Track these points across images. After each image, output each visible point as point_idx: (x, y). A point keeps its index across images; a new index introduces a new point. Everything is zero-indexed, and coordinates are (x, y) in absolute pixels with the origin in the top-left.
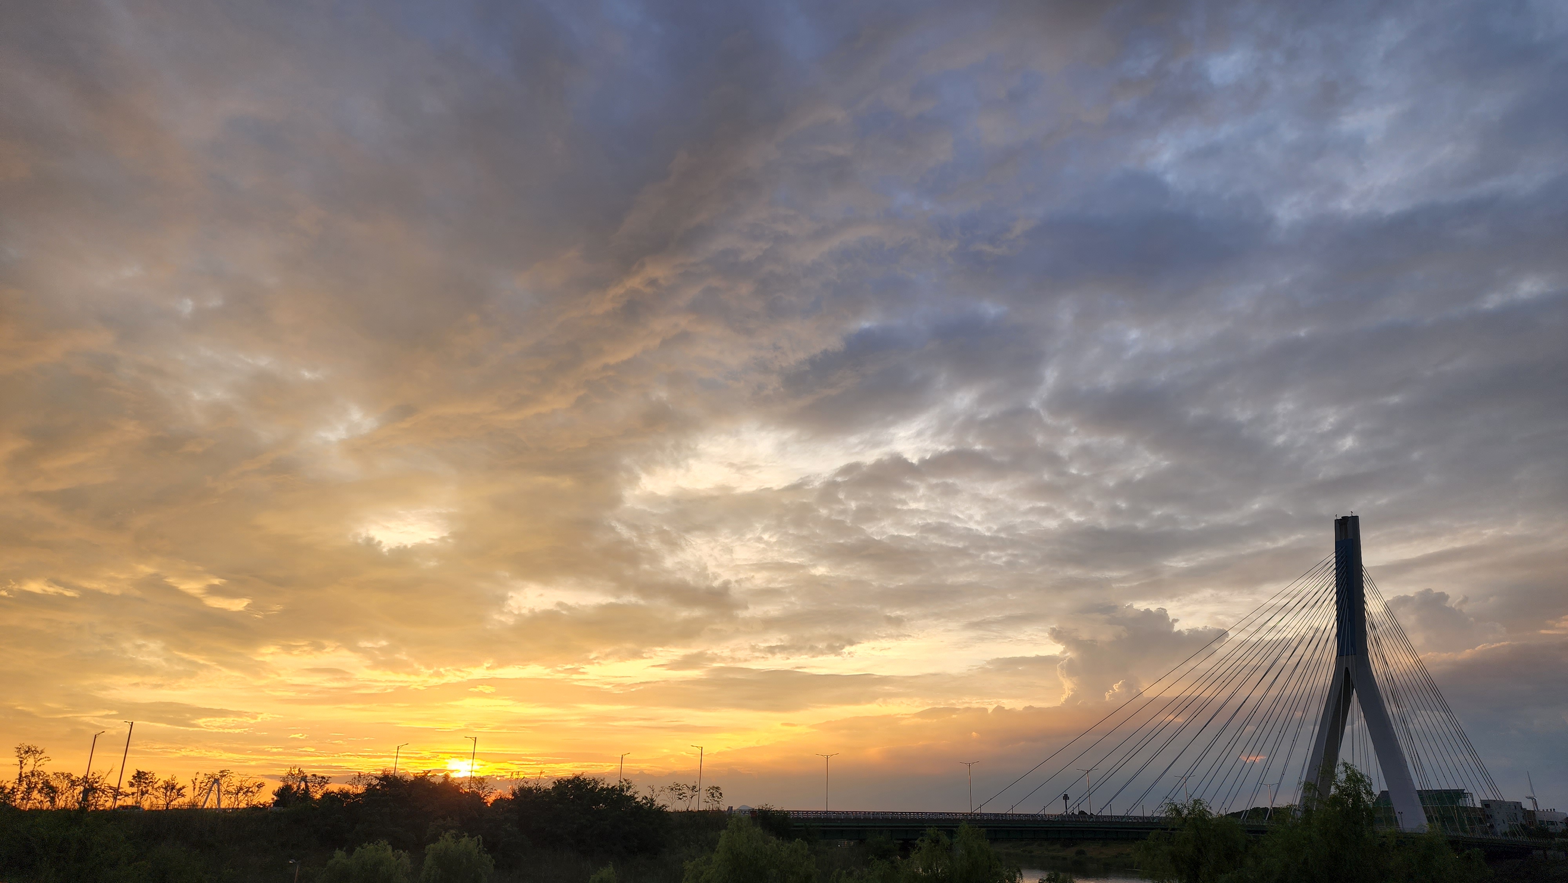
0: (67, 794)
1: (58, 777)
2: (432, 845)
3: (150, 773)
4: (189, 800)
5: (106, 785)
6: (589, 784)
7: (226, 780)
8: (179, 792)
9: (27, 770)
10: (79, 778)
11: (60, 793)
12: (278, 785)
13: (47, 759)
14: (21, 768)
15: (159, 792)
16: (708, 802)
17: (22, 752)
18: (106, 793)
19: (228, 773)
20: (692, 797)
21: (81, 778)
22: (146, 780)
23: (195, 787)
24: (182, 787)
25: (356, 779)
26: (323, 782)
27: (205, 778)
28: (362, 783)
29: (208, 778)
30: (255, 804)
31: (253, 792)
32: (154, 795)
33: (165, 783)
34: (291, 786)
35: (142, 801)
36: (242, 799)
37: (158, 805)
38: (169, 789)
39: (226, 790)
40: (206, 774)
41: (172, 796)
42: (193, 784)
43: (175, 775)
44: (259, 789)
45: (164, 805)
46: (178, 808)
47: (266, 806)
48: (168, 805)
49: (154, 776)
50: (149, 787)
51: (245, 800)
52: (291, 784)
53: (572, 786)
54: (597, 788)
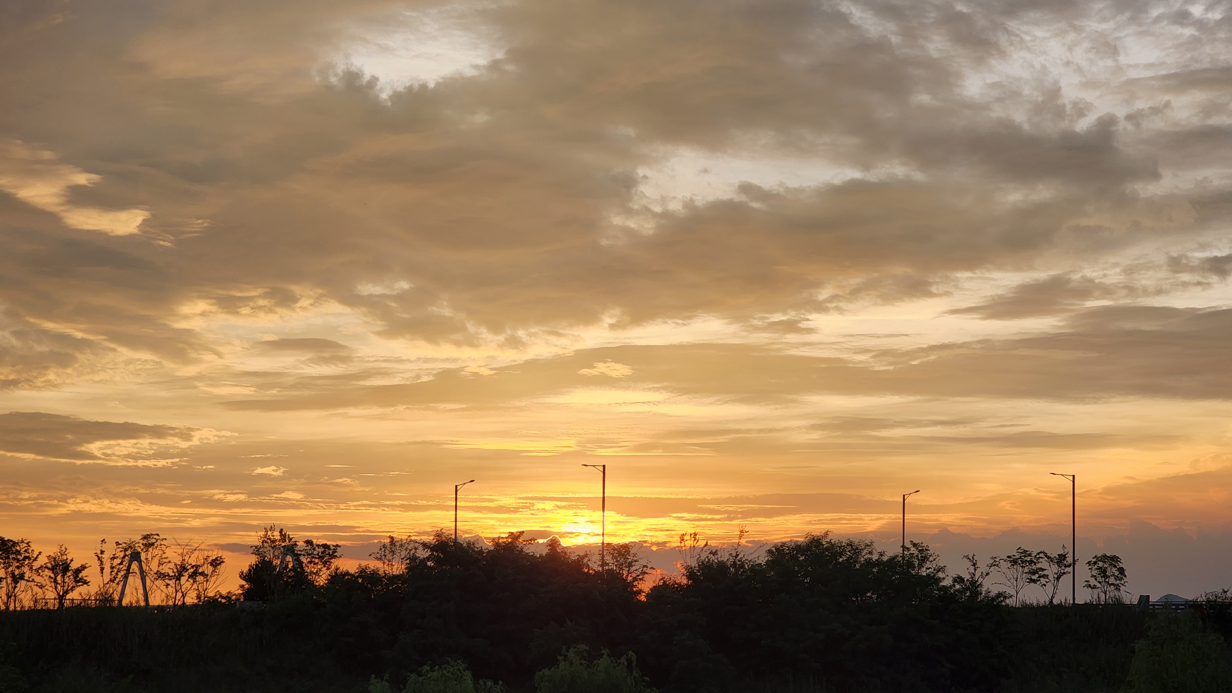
3: (23, 542)
4: (97, 589)
6: (841, 554)
7: (156, 552)
8: (78, 577)
12: (248, 561)
15: (42, 576)
16: (1094, 587)
19: (157, 540)
20: (1058, 578)
22: (17, 553)
23: (103, 565)
24: (80, 566)
25: (386, 548)
26: (327, 556)
27: (116, 550)
28: (399, 555)
29: (122, 549)
30: (213, 597)
31: (206, 575)
32: (35, 582)
33: (49, 560)
34: (270, 562)
35: (16, 592)
36: (187, 588)
37: (46, 598)
38: (59, 569)
39: (158, 571)
40: (117, 542)
41: (66, 583)
42: (99, 559)
43: (64, 546)
44: (215, 569)
45: (55, 599)
46: (80, 604)
47: (233, 600)
48: (61, 598)
49: (30, 547)
50: (24, 566)
51: (194, 589)
52: (271, 559)
53: (807, 558)
54: (857, 562)
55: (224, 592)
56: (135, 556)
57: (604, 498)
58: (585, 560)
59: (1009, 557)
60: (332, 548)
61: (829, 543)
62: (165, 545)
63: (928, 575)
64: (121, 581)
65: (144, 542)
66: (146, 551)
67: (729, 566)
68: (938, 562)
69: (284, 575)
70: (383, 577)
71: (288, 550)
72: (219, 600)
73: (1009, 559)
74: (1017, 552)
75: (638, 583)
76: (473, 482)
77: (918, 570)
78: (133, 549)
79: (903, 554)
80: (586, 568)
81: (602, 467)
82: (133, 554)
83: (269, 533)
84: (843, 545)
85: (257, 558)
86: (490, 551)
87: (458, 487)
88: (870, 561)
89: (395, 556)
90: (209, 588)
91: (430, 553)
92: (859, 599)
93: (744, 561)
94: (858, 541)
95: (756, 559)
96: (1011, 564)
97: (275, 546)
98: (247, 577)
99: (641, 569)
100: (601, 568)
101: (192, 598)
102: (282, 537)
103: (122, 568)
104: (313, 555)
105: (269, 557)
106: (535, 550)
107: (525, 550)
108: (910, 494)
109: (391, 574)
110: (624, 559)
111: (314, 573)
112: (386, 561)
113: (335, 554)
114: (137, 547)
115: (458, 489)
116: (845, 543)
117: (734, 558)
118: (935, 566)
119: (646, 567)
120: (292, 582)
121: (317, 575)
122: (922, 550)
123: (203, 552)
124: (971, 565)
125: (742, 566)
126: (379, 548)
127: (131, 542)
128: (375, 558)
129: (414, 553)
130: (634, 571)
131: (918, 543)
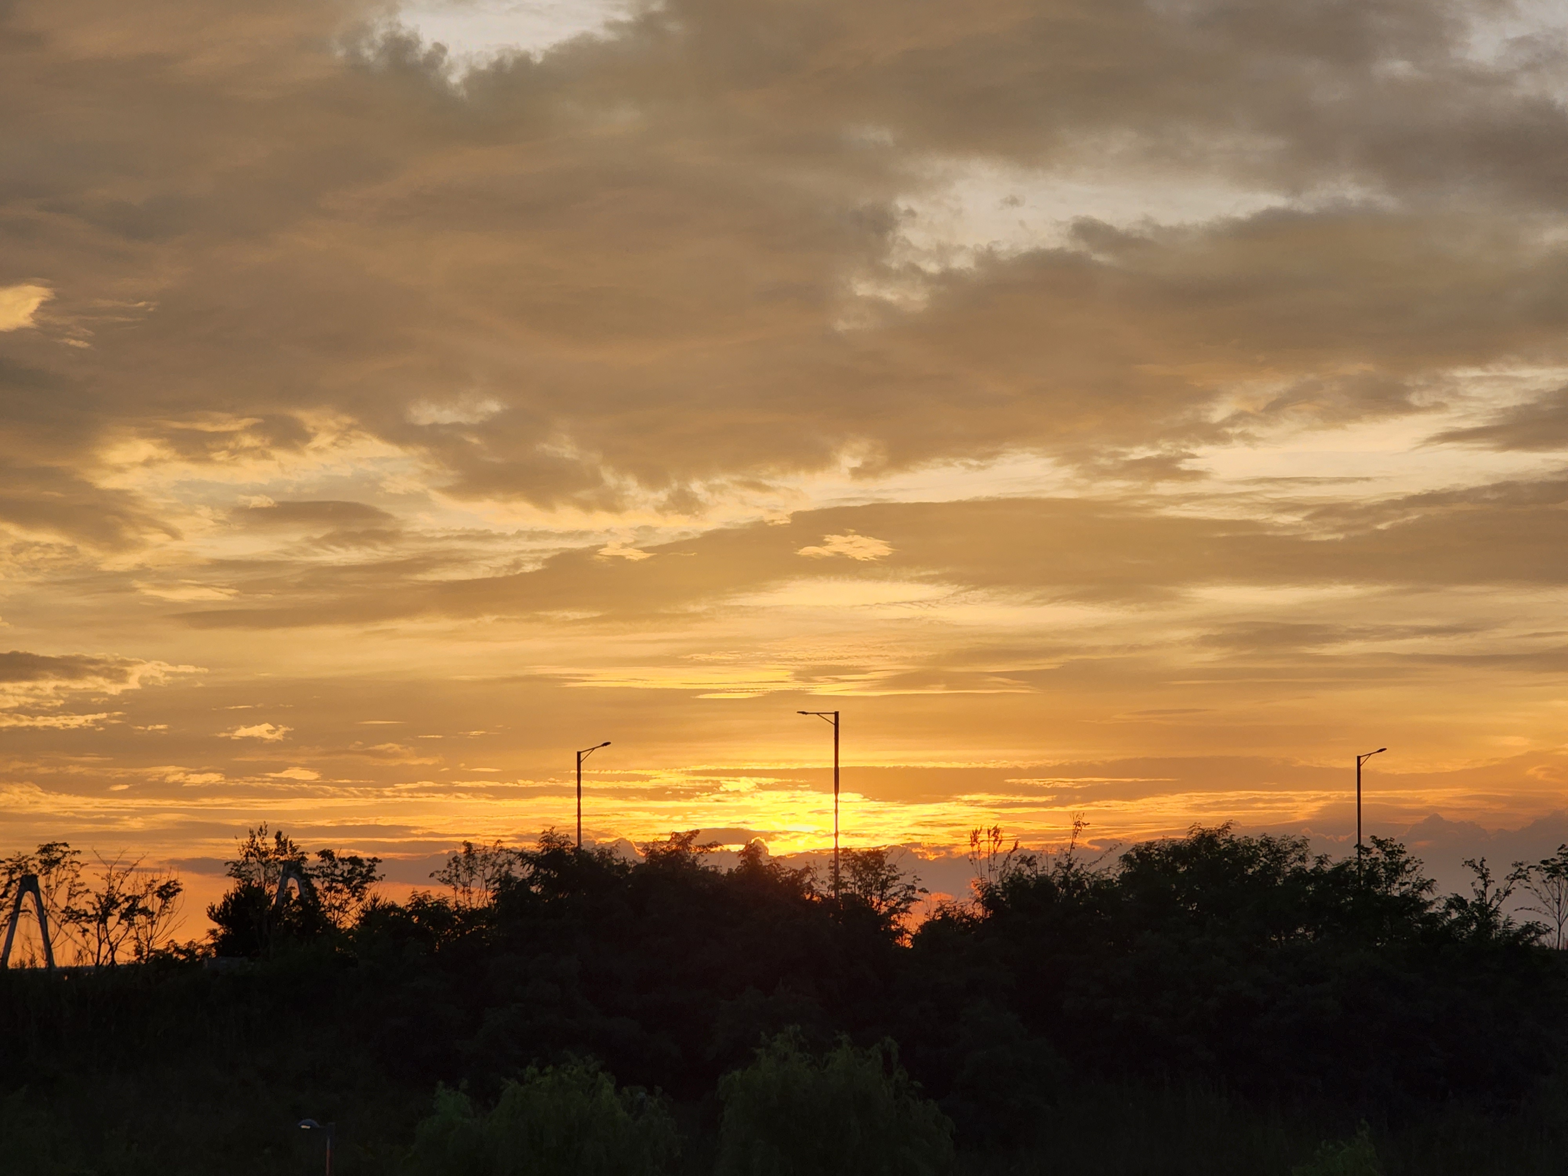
7: (63, 874)
19: (65, 853)
25: (459, 862)
26: (359, 877)
28: (481, 875)
30: (163, 951)
31: (150, 913)
34: (260, 890)
36: (119, 935)
39: (67, 907)
44: (166, 902)
47: (197, 957)
51: (130, 938)
52: (261, 882)
53: (1191, 867)
54: (1278, 874)
55: (182, 943)
56: (29, 883)
57: (837, 769)
58: (807, 879)
59: (1545, 862)
60: (367, 864)
61: (1229, 842)
62: (79, 863)
63: (1403, 896)
65: (43, 858)
66: (47, 873)
67: (1056, 885)
68: (1422, 873)
69: (285, 913)
70: (455, 913)
72: (175, 955)
73: (1545, 867)
74: (1558, 854)
75: (899, 917)
76: (608, 746)
77: (1386, 888)
78: (24, 870)
79: (1360, 858)
80: (808, 893)
81: (834, 715)
82: (25, 880)
83: (258, 840)
84: (1254, 844)
85: (238, 882)
86: (638, 866)
87: (581, 753)
88: (1301, 872)
89: (474, 876)
91: (534, 871)
92: (1283, 938)
93: (1082, 875)
94: (1279, 838)
95: (1103, 872)
96: (1548, 874)
97: (268, 861)
98: (220, 916)
99: (904, 893)
100: (833, 892)
101: (128, 954)
102: (280, 846)
103: (6, 902)
104: (333, 877)
105: (258, 881)
106: (719, 862)
107: (701, 862)
108: (1370, 754)
109: (467, 907)
110: (874, 875)
111: (336, 908)
112: (459, 885)
113: (371, 875)
114: (32, 866)
115: (583, 758)
116: (1257, 841)
117: (1065, 871)
118: (1414, 880)
119: (912, 888)
120: (298, 923)
121: (341, 909)
122: (1393, 852)
123: (144, 873)
124: (1479, 877)
125: (1079, 884)
126: (447, 863)
127: (21, 857)
128: (439, 879)
129: (506, 869)
130: (891, 895)
131: (1384, 839)
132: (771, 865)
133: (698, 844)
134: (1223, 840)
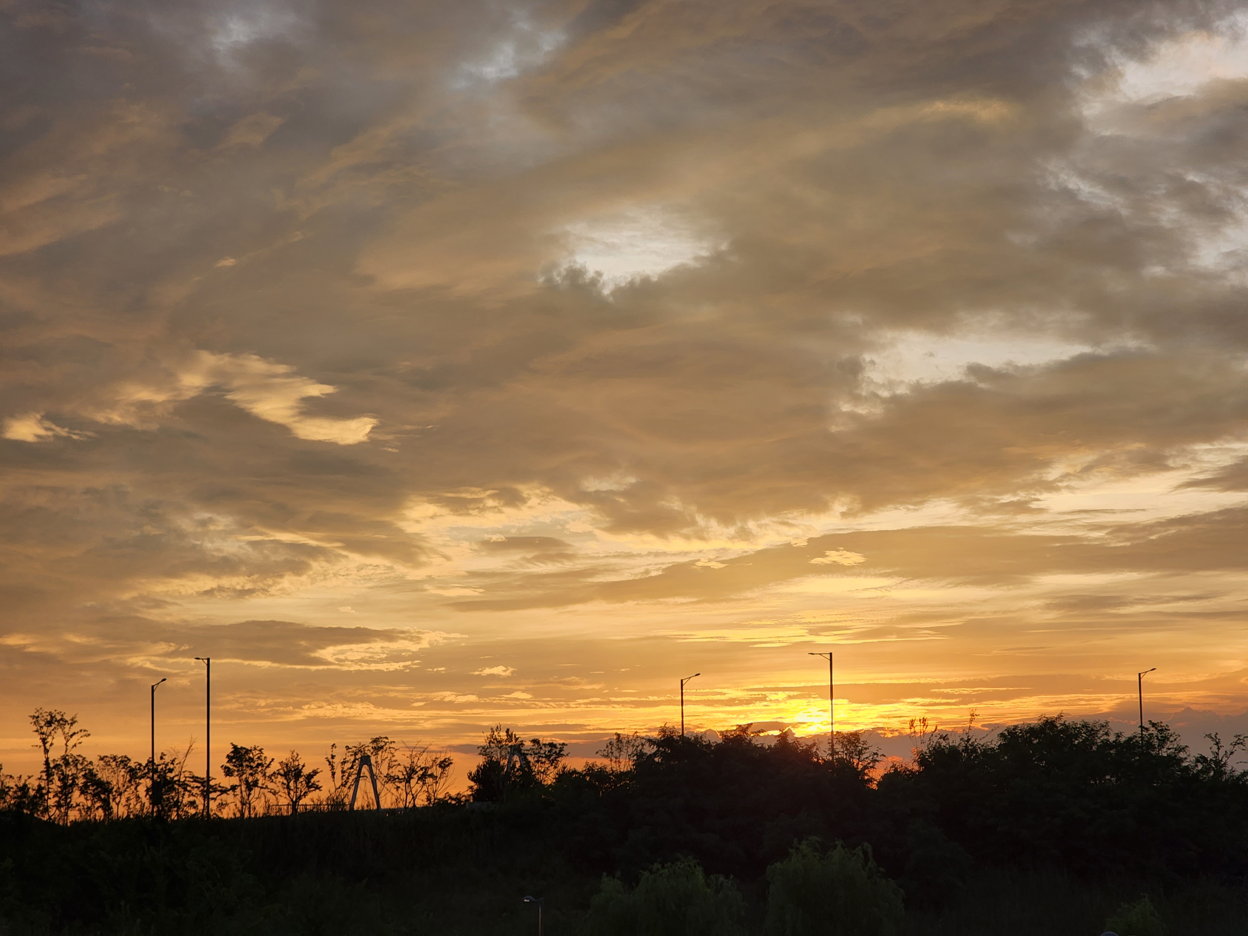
0: (126, 793)
1: (108, 764)
2: (778, 865)
3: (255, 749)
4: (328, 793)
5: (187, 774)
7: (385, 755)
8: (310, 782)
9: (55, 755)
10: (140, 765)
11: (116, 791)
12: (476, 762)
13: (83, 733)
14: (46, 751)
15: (275, 783)
17: (43, 723)
18: (189, 788)
19: (386, 743)
21: (144, 765)
22: (250, 761)
23: (334, 769)
24: (312, 771)
25: (613, 745)
26: (554, 754)
27: (346, 754)
28: (626, 752)
29: (352, 753)
30: (443, 799)
31: (435, 777)
32: (268, 789)
33: (282, 766)
34: (498, 762)
35: (250, 799)
36: (417, 790)
37: (279, 804)
38: (292, 775)
39: (388, 774)
40: (347, 747)
41: (298, 788)
42: (330, 764)
43: (295, 751)
44: (444, 771)
45: (288, 805)
46: (312, 810)
47: (462, 802)
48: (294, 804)
49: (263, 754)
50: (257, 773)
51: (424, 791)
52: (498, 758)
53: (1041, 740)
54: (1094, 743)
55: (453, 794)
56: (365, 760)
57: (831, 686)
58: (814, 750)
60: (559, 746)
61: (1063, 725)
62: (394, 748)
63: (1169, 756)
64: (353, 785)
65: (374, 746)
66: (376, 754)
67: (961, 751)
68: (1179, 742)
69: (512, 775)
70: (611, 774)
71: (515, 750)
72: (449, 801)
75: (869, 771)
76: (699, 676)
77: (1159, 751)
78: (363, 753)
79: (1142, 734)
80: (815, 758)
81: (829, 655)
82: (363, 758)
83: (496, 733)
84: (1078, 726)
85: (485, 758)
86: (717, 745)
87: (683, 681)
88: (1107, 743)
89: (622, 753)
90: (439, 789)
91: (656, 749)
92: (1098, 782)
93: (976, 745)
94: (1092, 723)
95: (989, 744)
97: (502, 746)
98: (475, 778)
99: (872, 757)
100: (831, 757)
101: (422, 800)
102: (509, 737)
103: (353, 772)
104: (539, 754)
105: (496, 757)
106: (764, 741)
107: (754, 742)
108: (1146, 672)
109: (618, 771)
110: (854, 747)
111: (541, 772)
112: (613, 758)
113: (562, 753)
114: (367, 750)
115: (683, 683)
116: (1080, 724)
117: (966, 743)
118: (1175, 746)
119: (876, 754)
120: (520, 781)
121: (545, 773)
122: (1162, 730)
123: (431, 754)
124: (1214, 744)
125: (974, 750)
126: (606, 745)
127: (361, 745)
128: (602, 755)
129: (640, 748)
130: (864, 758)
131: (1156, 722)
132: (794, 742)
133: (752, 731)
134: (1059, 724)
